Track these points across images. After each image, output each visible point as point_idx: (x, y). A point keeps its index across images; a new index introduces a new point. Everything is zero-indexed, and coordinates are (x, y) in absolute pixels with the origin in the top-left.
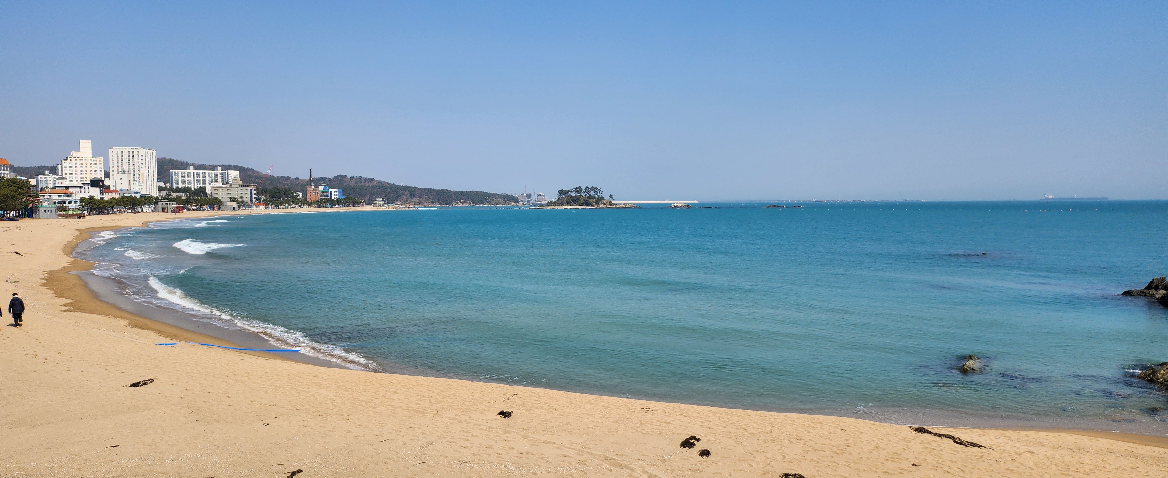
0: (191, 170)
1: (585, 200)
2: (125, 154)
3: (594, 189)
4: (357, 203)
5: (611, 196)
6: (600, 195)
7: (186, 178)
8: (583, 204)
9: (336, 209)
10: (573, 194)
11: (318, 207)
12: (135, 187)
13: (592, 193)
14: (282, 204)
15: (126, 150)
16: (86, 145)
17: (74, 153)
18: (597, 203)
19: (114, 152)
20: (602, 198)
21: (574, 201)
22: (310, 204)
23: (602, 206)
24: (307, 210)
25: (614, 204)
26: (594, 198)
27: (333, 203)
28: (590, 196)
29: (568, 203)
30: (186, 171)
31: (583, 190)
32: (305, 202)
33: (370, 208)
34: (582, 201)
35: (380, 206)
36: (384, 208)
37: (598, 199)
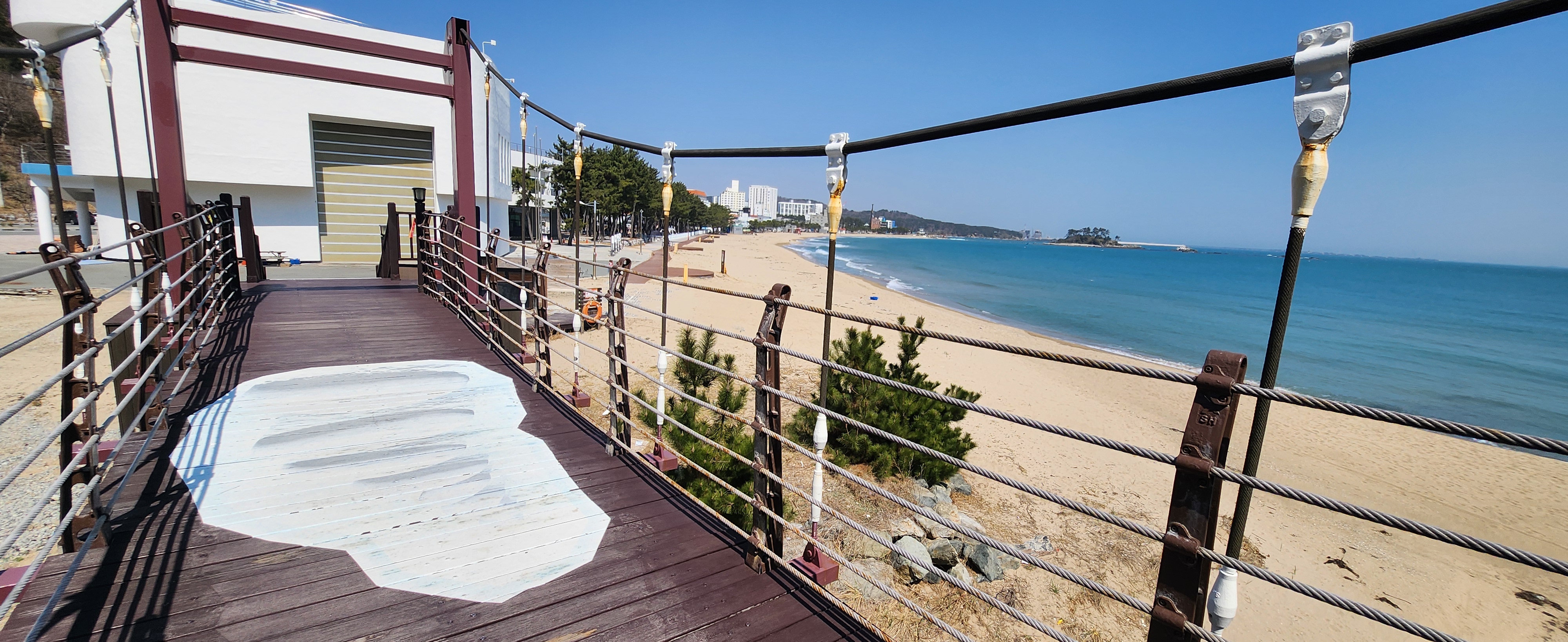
0: (792, 202)
1: (1093, 240)
2: (759, 190)
3: (1101, 230)
4: (904, 232)
5: (1117, 237)
6: (1107, 236)
7: (788, 209)
8: (1090, 243)
9: (890, 236)
10: (1082, 234)
11: (879, 233)
12: (765, 214)
13: (1100, 233)
14: (856, 230)
15: (760, 187)
16: (735, 184)
17: (728, 189)
18: (1104, 243)
19: (753, 189)
20: (1109, 239)
21: (1082, 239)
22: (874, 231)
23: (1108, 245)
24: (871, 235)
25: (1120, 245)
26: (1101, 238)
27: (889, 231)
28: (1098, 236)
29: (1077, 242)
30: (789, 203)
31: (1091, 231)
32: (869, 229)
33: (914, 236)
34: (1089, 240)
35: (922, 235)
36: (925, 237)
37: (1105, 239)
